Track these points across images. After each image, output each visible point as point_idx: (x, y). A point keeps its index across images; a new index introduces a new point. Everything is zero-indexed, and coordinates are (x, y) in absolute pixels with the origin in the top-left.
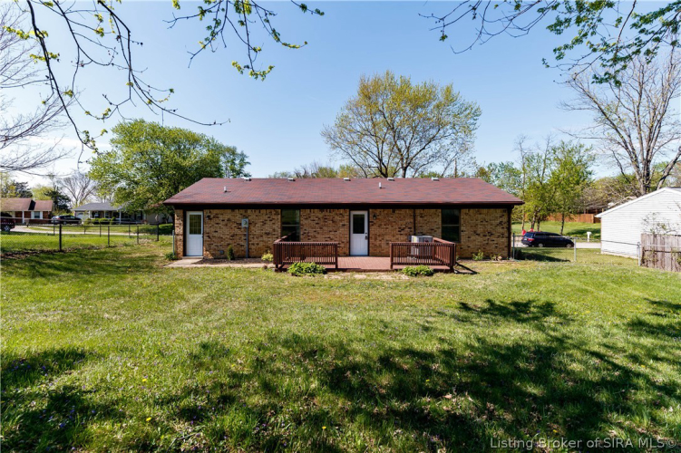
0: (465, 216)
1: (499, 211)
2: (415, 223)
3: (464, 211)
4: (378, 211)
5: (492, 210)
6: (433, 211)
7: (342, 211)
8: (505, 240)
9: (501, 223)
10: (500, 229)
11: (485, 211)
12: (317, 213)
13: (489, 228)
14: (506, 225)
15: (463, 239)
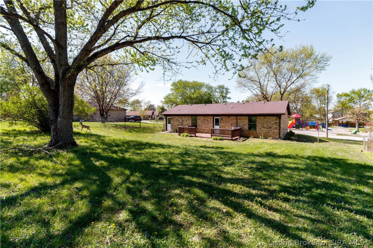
0: (258, 119)
1: (275, 117)
2: (237, 122)
3: (258, 117)
4: (223, 117)
5: (271, 117)
6: (244, 117)
7: (210, 117)
8: (278, 131)
9: (276, 123)
10: (275, 126)
11: (268, 117)
12: (202, 117)
13: (270, 125)
14: (278, 124)
15: (258, 129)
